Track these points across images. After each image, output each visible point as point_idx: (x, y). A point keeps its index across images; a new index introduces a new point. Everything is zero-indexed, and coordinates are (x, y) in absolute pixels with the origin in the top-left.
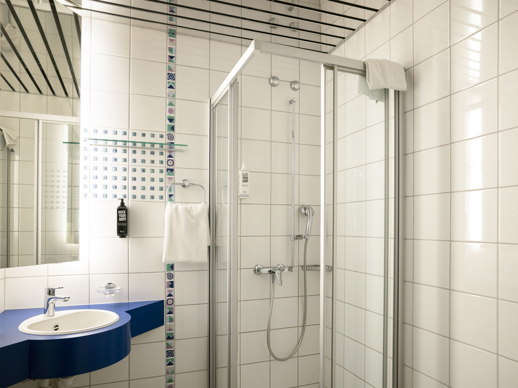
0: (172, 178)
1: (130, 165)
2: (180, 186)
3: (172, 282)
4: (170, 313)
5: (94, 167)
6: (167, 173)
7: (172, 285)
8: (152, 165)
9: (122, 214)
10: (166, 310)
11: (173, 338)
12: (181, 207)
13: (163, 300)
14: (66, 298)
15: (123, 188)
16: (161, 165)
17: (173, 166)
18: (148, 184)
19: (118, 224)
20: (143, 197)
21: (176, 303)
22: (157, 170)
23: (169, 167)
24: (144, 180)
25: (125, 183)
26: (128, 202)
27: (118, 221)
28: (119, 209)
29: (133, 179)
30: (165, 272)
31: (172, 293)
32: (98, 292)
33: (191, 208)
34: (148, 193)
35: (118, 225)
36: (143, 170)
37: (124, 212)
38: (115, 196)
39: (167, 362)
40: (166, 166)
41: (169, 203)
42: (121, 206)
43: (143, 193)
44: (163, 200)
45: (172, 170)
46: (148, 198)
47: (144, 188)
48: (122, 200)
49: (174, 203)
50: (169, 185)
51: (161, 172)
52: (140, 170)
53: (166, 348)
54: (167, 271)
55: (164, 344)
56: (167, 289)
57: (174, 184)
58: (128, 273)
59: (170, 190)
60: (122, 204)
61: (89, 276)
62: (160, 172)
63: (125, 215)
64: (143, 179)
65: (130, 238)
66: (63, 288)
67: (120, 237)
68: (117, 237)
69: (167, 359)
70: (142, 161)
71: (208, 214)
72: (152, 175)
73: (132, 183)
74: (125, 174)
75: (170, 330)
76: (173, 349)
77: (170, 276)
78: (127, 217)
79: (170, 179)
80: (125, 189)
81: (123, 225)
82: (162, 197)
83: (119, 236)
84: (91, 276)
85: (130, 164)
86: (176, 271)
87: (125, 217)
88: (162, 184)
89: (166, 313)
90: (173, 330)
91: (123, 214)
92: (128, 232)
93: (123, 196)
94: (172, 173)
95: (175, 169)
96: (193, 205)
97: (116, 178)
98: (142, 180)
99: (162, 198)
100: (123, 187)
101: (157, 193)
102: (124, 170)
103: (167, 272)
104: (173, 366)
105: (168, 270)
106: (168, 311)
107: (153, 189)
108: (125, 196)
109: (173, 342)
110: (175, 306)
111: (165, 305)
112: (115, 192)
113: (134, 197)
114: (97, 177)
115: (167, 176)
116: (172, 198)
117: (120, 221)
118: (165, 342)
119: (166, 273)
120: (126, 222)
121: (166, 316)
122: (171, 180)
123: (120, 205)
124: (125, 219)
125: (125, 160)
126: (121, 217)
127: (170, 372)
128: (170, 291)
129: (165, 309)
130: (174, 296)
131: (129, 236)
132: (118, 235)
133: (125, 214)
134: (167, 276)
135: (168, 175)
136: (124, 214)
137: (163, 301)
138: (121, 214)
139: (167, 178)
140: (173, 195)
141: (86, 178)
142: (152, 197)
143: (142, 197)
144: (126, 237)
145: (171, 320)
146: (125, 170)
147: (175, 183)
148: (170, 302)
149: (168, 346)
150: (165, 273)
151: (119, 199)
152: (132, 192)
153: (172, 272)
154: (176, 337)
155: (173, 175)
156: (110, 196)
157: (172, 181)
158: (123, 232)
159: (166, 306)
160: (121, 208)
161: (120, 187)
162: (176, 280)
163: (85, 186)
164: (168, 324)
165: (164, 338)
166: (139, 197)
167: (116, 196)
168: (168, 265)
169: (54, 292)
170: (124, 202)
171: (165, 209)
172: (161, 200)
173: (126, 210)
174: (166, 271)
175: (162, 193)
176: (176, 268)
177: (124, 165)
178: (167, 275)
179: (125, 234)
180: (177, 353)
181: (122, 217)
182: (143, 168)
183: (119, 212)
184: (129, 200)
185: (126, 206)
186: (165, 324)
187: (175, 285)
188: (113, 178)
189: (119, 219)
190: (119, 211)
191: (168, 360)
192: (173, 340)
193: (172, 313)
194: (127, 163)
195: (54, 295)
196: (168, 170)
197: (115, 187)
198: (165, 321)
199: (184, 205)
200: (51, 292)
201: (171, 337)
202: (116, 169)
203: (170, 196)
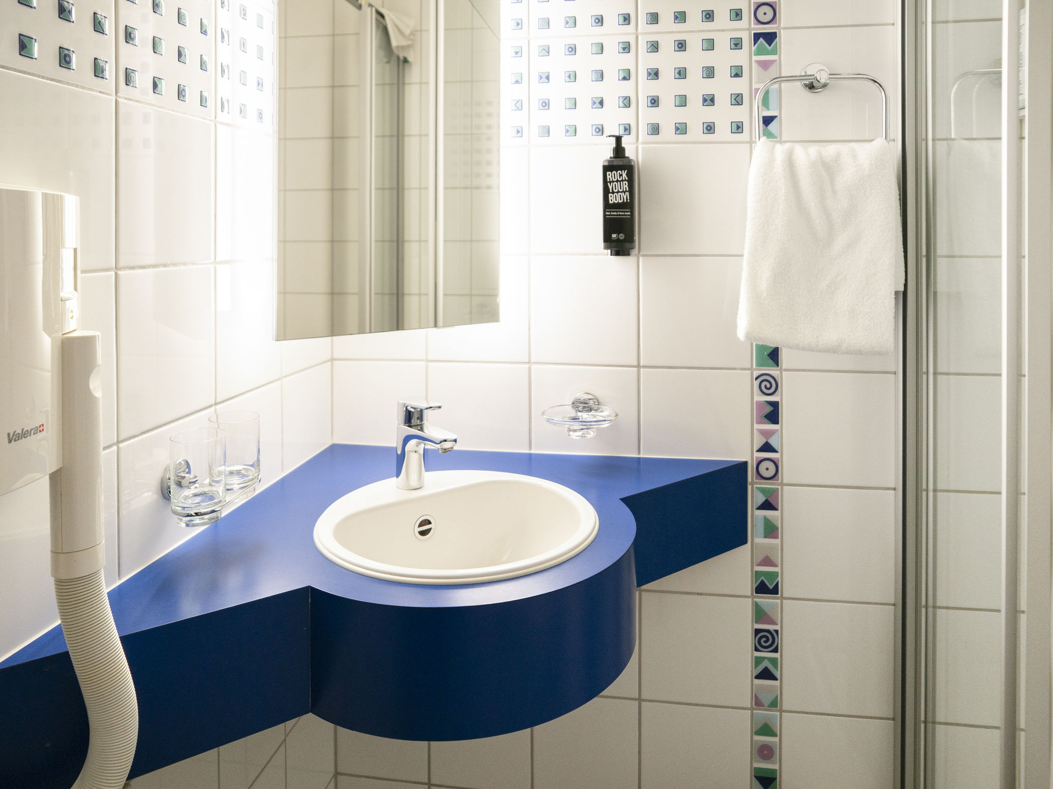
0: (772, 62)
1: (643, 34)
2: (798, 85)
3: (775, 405)
4: (768, 505)
5: (541, 49)
6: (754, 48)
7: (773, 415)
8: (709, 25)
9: (617, 181)
10: (754, 497)
11: (775, 591)
12: (804, 156)
13: (744, 460)
14: (445, 441)
15: (622, 105)
16: (737, 24)
17: (776, 23)
18: (696, 86)
19: (605, 211)
20: (681, 129)
21: (787, 474)
22: (723, 42)
23: (762, 29)
24: (682, 76)
25: (627, 88)
26: (637, 147)
27: (607, 205)
28: (607, 169)
29: (649, 74)
30: (751, 369)
31: (773, 442)
32: (548, 421)
33: (837, 157)
34: (696, 114)
35: (605, 215)
36: (680, 46)
37: (624, 175)
38: (600, 130)
39: (756, 666)
40: (753, 26)
41: (762, 144)
42: (615, 157)
43: (681, 115)
44: (744, 136)
45: (770, 38)
46: (696, 130)
47: (682, 101)
48: (618, 139)
49: (781, 142)
50: (761, 86)
51: (736, 45)
52: (672, 46)
53: (752, 622)
54: (757, 365)
55: (746, 607)
56: (756, 426)
57: (779, 79)
58: (638, 366)
59: (765, 102)
60: (619, 150)
61: (530, 368)
62: (733, 46)
63: (625, 186)
64: (679, 73)
65: (644, 256)
66: (440, 407)
67: (611, 255)
68: (604, 254)
69: (756, 657)
70: (676, 18)
71: (898, 180)
72: (709, 59)
73: (648, 88)
74: (627, 61)
75: (767, 561)
76: (777, 627)
77: (768, 385)
78: (631, 190)
79: (765, 65)
80: (626, 106)
81: (620, 215)
82: (740, 125)
83: (609, 251)
84: (534, 367)
85: (640, 30)
86: (786, 370)
87: (626, 191)
88: (739, 87)
89: (755, 507)
90: (775, 565)
91: (620, 181)
92: (636, 238)
93: (622, 128)
94: (769, 48)
95: (780, 33)
96: (844, 148)
97: (601, 76)
98: (677, 76)
99: (740, 130)
100: (621, 100)
101: (723, 114)
102: (624, 49)
103: (759, 370)
104: (777, 683)
105: (760, 364)
106: (761, 499)
107: (712, 100)
108: (628, 129)
109: (777, 604)
110: (782, 484)
111: (749, 479)
112: (599, 117)
113: (655, 129)
114: (548, 78)
115: (755, 58)
116: (772, 127)
117: (610, 202)
118: (750, 600)
119: (756, 374)
120: (628, 205)
121: (756, 517)
122: (769, 69)
123: (612, 156)
124: (625, 197)
125: (625, 19)
126: (613, 193)
127: (766, 701)
128: (766, 434)
129: (752, 491)
130: (779, 450)
131: (639, 251)
132: (606, 248)
133: (625, 180)
134: (756, 383)
135: (759, 53)
136: (622, 181)
137: (742, 467)
138: (613, 182)
139: (756, 64)
140: (775, 117)
141: (520, 81)
142: (710, 128)
143: (677, 129)
144: (628, 254)
145: (771, 530)
146: (626, 48)
147: (783, 75)
148: (767, 469)
149: (760, 614)
150: (752, 374)
151: (609, 136)
152: (648, 115)
153: (772, 370)
154: (787, 589)
155: (774, 52)
156: (586, 131)
157: (773, 72)
158: (622, 236)
159: (755, 480)
160: (618, 162)
161: (612, 103)
162: (787, 399)
163: (519, 105)
164: (760, 540)
165: (747, 586)
166: (668, 130)
167: (601, 128)
168: (761, 348)
169: (421, 418)
170: (623, 145)
171: (751, 160)
172: (737, 137)
173: (629, 168)
174: (754, 367)
175: (740, 114)
176: (784, 356)
177: (623, 34)
178: (756, 379)
179: (627, 245)
180: (787, 641)
181: (618, 192)
182: (681, 37)
183: (608, 177)
184: (640, 140)
185: (628, 157)
186: (752, 542)
187: (785, 413)
188: (593, 76)
189: (610, 198)
190: (608, 173)
191: (758, 661)
192: (778, 598)
193: (776, 509)
194: (630, 28)
195: (422, 430)
196: (757, 36)
197: (597, 102)
198: (752, 533)
199: (813, 150)
200: (412, 417)
201: (771, 587)
202: (601, 48)
203: (767, 121)
